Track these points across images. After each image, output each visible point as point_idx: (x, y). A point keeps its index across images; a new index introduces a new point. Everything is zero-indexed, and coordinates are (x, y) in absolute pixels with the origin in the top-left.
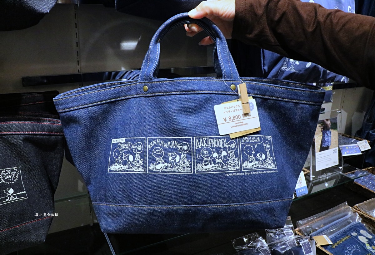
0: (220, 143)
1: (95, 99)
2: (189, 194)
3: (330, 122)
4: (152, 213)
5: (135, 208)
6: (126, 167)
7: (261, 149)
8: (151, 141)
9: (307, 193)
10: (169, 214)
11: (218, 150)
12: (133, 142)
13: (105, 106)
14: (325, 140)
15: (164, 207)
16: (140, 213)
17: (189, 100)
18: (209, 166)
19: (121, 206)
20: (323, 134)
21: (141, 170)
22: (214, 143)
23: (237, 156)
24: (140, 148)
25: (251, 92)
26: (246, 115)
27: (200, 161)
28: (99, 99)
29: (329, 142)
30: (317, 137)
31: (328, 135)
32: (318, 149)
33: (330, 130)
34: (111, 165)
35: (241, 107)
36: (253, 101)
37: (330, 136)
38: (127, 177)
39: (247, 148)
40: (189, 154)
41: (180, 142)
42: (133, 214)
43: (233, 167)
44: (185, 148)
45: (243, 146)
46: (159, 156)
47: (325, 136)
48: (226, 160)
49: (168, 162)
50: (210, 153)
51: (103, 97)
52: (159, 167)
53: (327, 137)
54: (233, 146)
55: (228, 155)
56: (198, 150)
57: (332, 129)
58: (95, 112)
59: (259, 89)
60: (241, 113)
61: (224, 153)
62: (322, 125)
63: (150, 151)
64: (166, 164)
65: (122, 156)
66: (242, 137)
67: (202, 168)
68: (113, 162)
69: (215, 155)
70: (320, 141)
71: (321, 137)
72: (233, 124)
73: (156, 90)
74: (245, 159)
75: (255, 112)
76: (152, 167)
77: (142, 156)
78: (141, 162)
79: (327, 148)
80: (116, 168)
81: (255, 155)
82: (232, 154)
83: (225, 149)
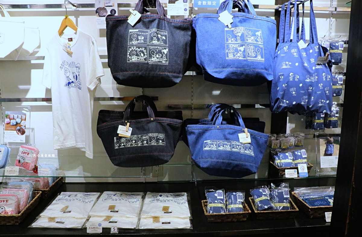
0: (239, 144)
1: (202, 128)
2: (230, 157)
3: (333, 139)
4: (218, 162)
5: (213, 160)
6: (210, 148)
7: (250, 148)
8: (219, 141)
9: (307, 176)
10: (223, 163)
11: (238, 145)
12: (213, 141)
13: (204, 131)
14: (328, 149)
15: (222, 161)
16: (214, 162)
17: (231, 131)
18: (236, 149)
19: (208, 160)
20: (327, 146)
21: (215, 149)
22: (238, 143)
23: (243, 148)
24: (215, 143)
25: (248, 132)
26: (247, 137)
27: (233, 148)
28: (203, 128)
29: (332, 151)
30: (322, 147)
31: (331, 147)
32: (323, 154)
33: (333, 144)
34: (204, 148)
35: (246, 135)
36: (249, 134)
37: (333, 148)
38: (211, 151)
39: (246, 147)
40: (230, 146)
41: (228, 142)
42: (212, 162)
43: (242, 151)
44: (229, 144)
45: (245, 146)
46: (221, 145)
47: (328, 147)
48: (240, 149)
49: (224, 147)
50: (236, 146)
51: (204, 127)
52: (221, 148)
53: (330, 148)
54: (242, 145)
55: (241, 148)
56: (233, 145)
57: (334, 143)
58: (201, 132)
59: (250, 131)
60: (246, 137)
61: (240, 147)
62: (326, 140)
63: (219, 144)
64: (223, 148)
65: (209, 145)
66: (245, 144)
67: (234, 150)
68: (205, 147)
69: (238, 147)
70: (324, 150)
71: (325, 147)
72: (243, 140)
73: (221, 127)
74: (246, 150)
75: (249, 137)
76: (219, 148)
77: (216, 145)
78: (215, 147)
79: (331, 155)
80: (207, 148)
81: (248, 150)
82: (242, 147)
83: (240, 146)
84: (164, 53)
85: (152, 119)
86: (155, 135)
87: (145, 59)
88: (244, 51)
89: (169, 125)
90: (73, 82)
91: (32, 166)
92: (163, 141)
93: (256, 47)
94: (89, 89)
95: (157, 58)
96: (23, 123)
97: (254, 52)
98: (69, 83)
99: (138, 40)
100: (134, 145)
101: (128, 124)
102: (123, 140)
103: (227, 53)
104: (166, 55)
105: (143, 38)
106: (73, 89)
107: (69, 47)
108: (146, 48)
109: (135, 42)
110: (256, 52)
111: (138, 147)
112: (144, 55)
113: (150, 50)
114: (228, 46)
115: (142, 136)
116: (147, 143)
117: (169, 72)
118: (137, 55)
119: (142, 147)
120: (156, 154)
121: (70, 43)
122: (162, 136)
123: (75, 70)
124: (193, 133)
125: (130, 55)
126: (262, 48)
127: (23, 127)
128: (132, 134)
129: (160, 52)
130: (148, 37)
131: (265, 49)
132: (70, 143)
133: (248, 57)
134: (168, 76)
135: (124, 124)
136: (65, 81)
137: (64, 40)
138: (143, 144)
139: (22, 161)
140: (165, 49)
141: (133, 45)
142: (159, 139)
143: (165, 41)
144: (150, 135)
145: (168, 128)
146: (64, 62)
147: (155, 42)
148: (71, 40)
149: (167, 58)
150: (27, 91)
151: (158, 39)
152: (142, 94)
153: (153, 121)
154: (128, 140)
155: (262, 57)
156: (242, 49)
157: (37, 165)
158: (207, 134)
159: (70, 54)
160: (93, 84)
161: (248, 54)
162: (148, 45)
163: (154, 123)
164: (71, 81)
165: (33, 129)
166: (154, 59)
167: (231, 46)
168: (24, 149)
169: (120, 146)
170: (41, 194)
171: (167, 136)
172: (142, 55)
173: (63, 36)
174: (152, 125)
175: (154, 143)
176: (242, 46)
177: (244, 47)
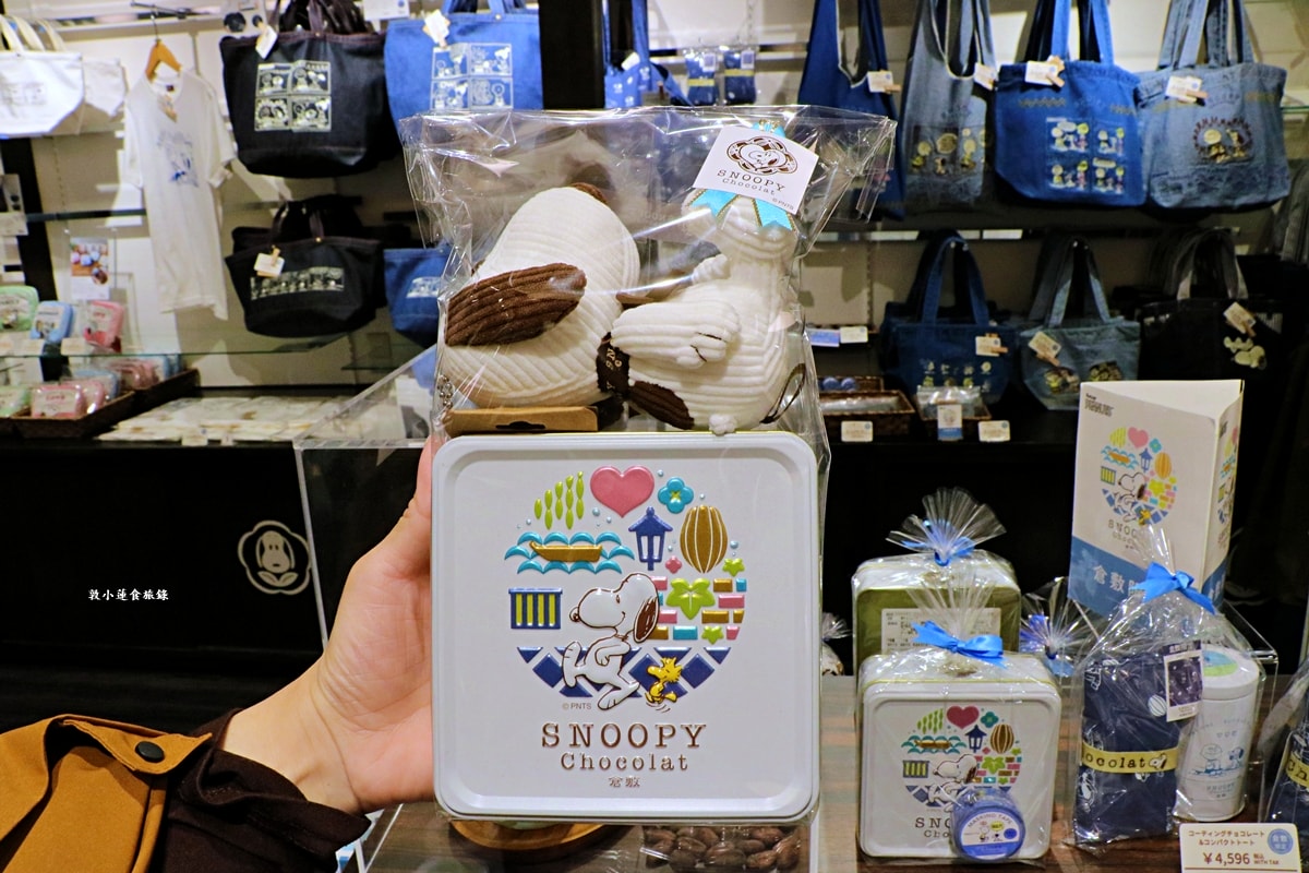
13: (415, 259)
58: (408, 262)
84: (321, 108)
85: (318, 240)
86: (321, 270)
87: (286, 123)
88: (466, 95)
89: (351, 250)
90: (183, 173)
91: (109, 338)
92: (338, 282)
93: (492, 82)
94: (211, 186)
95: (308, 119)
96: (103, 261)
97: (487, 93)
98: (178, 175)
99: (272, 85)
100: (284, 291)
101: (277, 251)
102: (266, 283)
103: (434, 101)
104: (326, 112)
105: (281, 81)
106: (185, 187)
107: (169, 103)
108: (285, 101)
109: (267, 90)
110: (493, 94)
111: (289, 295)
112: (284, 114)
113: (293, 104)
114: (436, 86)
115: (298, 275)
116: (306, 286)
117: (333, 145)
118: (271, 115)
119: (297, 295)
120: (321, 307)
121: (170, 94)
122: (336, 273)
123: (185, 149)
124: (392, 265)
125: (260, 117)
126: (507, 86)
127: (103, 269)
128: (284, 270)
129: (313, 107)
130: (290, 80)
131: (515, 86)
132: (192, 299)
133: (474, 104)
134: (331, 153)
135: (268, 252)
136: (170, 172)
137: (157, 87)
138: (298, 289)
139: (93, 330)
140: (323, 99)
141: (264, 96)
142: (329, 279)
143: (323, 85)
144: (314, 270)
145: (349, 258)
146: (163, 134)
147: (302, 87)
148: (171, 88)
149: (327, 117)
150: (112, 196)
151: (309, 81)
152: (333, 192)
153: (319, 244)
154: (275, 283)
155: (507, 102)
156: (462, 89)
157: (121, 337)
158: (421, 267)
159: (173, 117)
160: (217, 175)
161: (474, 99)
162: (290, 95)
163: (323, 248)
164: (179, 171)
165: (130, 275)
166: (303, 122)
167: (442, 85)
168: (98, 307)
169: (260, 293)
170: (133, 396)
171: (348, 272)
172: (280, 114)
173: (156, 80)
174: (319, 252)
175: (317, 286)
176: (462, 83)
177: (466, 85)
